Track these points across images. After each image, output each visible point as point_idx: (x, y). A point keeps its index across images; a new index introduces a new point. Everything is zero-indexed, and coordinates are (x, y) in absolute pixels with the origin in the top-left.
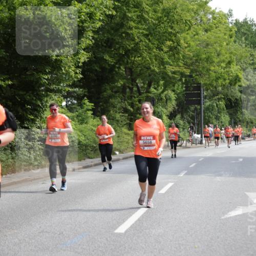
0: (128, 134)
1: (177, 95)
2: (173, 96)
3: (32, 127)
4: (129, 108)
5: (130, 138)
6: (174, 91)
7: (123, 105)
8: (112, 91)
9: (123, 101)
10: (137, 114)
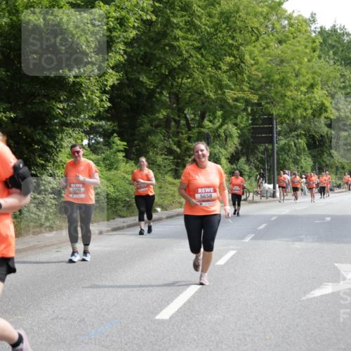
0: (174, 184)
1: (240, 130)
3: (41, 174)
4: (175, 147)
5: (175, 189)
6: (236, 124)
7: (166, 144)
9: (166, 138)
10: (185, 156)
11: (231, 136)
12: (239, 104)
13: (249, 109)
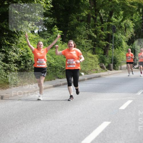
0: (92, 58)
1: (135, 23)
2: (131, 24)
3: (9, 51)
4: (93, 34)
5: (93, 61)
6: (132, 20)
7: (88, 32)
8: (78, 20)
9: (88, 28)
10: (100, 40)
11: (129, 27)
12: (134, 7)
13: (141, 10)
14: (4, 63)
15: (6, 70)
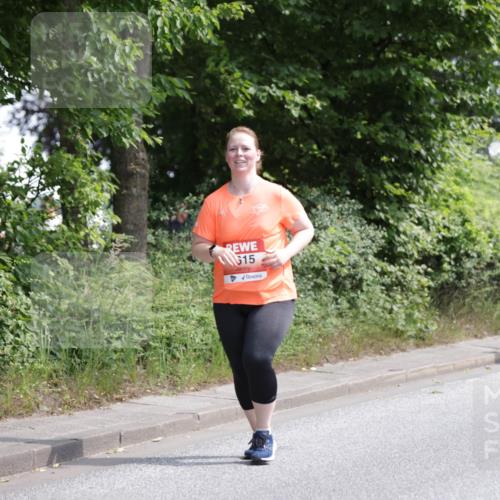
14: (384, 261)
15: (388, 288)
